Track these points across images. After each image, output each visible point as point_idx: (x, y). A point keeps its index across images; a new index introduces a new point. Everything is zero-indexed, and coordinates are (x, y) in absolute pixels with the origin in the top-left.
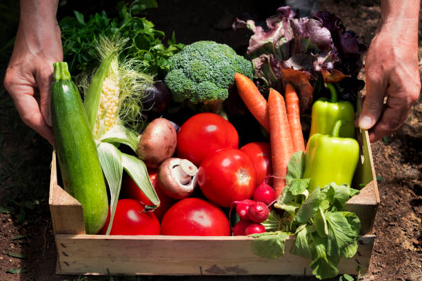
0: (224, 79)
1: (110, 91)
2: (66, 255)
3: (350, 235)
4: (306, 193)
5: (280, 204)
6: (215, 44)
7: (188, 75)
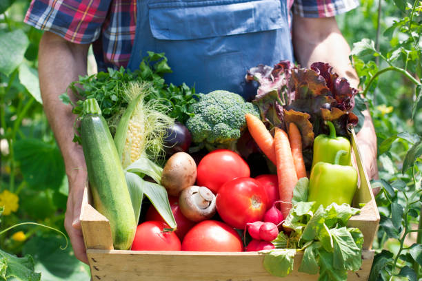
0: (236, 121)
1: (134, 127)
2: (97, 269)
3: (354, 248)
4: (311, 213)
5: (287, 223)
6: (228, 92)
7: (206, 119)
